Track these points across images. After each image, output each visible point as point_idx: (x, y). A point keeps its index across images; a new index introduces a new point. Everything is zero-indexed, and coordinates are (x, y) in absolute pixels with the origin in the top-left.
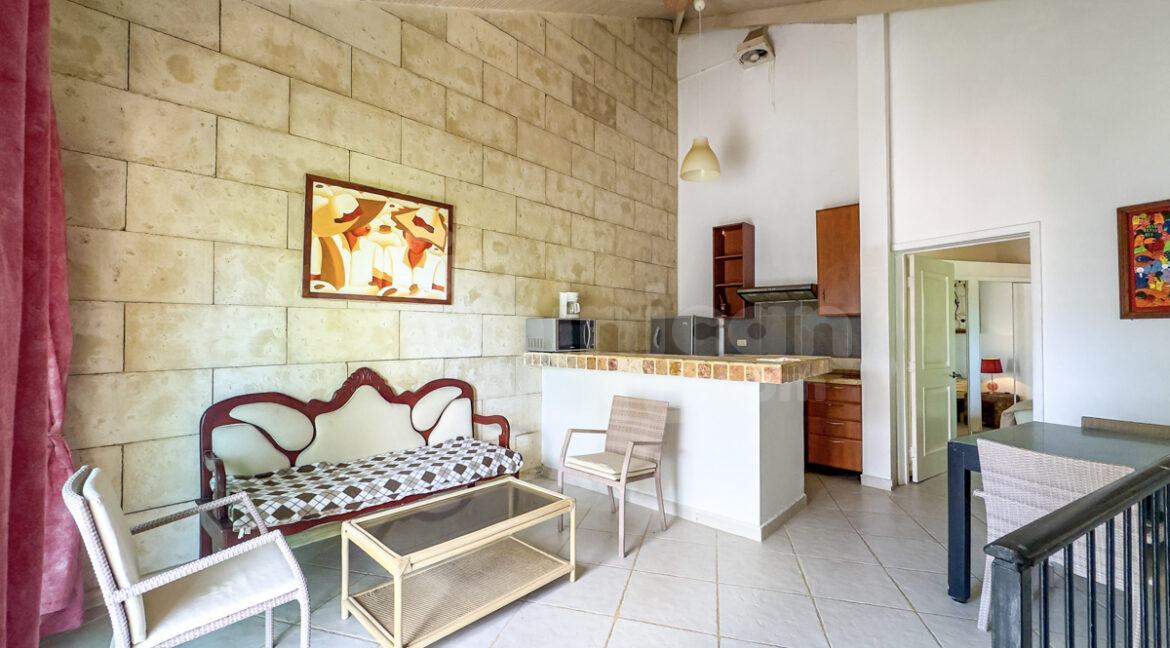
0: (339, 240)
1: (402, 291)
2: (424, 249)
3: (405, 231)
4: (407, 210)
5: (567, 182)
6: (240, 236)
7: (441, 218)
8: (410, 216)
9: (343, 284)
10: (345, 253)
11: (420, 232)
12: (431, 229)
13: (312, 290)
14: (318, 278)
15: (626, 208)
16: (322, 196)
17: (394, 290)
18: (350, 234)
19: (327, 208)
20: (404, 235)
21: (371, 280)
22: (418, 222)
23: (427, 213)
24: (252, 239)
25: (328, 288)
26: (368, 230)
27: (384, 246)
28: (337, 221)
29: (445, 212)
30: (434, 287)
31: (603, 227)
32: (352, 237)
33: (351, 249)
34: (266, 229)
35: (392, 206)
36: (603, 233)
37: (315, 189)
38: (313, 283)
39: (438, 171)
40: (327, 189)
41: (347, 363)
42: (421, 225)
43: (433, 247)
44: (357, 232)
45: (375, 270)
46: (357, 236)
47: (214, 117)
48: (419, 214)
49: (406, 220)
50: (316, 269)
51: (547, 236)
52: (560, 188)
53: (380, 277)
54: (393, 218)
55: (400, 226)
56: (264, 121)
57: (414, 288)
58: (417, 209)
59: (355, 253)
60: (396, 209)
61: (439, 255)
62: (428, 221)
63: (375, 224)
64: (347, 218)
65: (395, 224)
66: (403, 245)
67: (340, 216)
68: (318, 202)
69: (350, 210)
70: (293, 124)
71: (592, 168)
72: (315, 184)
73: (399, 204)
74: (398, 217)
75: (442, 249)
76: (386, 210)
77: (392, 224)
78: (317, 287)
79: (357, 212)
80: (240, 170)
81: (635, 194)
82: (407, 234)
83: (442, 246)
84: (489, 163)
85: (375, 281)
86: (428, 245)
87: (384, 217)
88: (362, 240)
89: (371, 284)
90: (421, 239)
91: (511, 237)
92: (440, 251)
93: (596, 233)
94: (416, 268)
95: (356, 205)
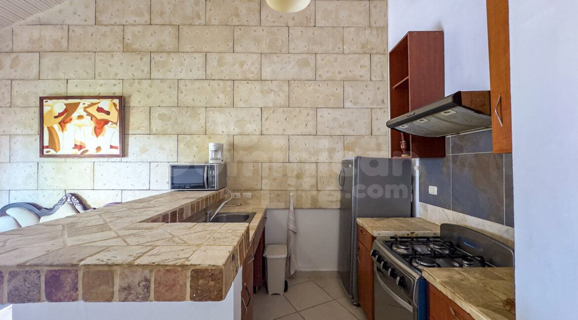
0: (56, 127)
1: (92, 151)
2: (104, 125)
3: (92, 116)
4: (93, 104)
5: (229, 58)
6: (19, 132)
7: (115, 105)
8: (95, 107)
9: (59, 150)
10: (59, 133)
11: (101, 116)
12: (108, 113)
13: (45, 153)
14: (47, 147)
15: (304, 63)
16: (48, 106)
17: (87, 151)
18: (62, 123)
19: (51, 112)
20: (92, 119)
21: (74, 146)
22: (100, 110)
23: (106, 104)
24: (24, 132)
25: (52, 152)
26: (71, 120)
27: (80, 127)
28: (56, 117)
29: (117, 101)
30: (111, 147)
31: (273, 86)
32: (62, 124)
33: (63, 130)
34: (29, 126)
35: (84, 104)
36: (272, 90)
37: (45, 103)
38: (45, 150)
39: (119, 77)
40: (50, 102)
41: (65, 190)
42: (101, 112)
43: (110, 123)
44: (66, 121)
45: (75, 140)
46: (65, 123)
47: (10, 81)
48: (100, 105)
49: (93, 110)
50: (46, 143)
51: (206, 103)
52: (220, 63)
53: (78, 144)
54: (85, 110)
55: (89, 114)
56: (29, 77)
57: (99, 149)
58: (99, 103)
59: (65, 132)
60: (86, 105)
61: (115, 128)
62: (106, 109)
63: (74, 116)
64: (60, 115)
65: (86, 114)
66: (91, 125)
67: (57, 114)
68: (46, 109)
69: (61, 111)
70: (41, 74)
71: (257, 40)
72: (44, 101)
73: (88, 102)
74: (87, 110)
75: (116, 124)
76: (81, 107)
77: (84, 114)
78: (47, 152)
79: (66, 111)
80: (19, 102)
81: (317, 49)
82: (93, 118)
83: (116, 122)
84: (155, 63)
85: (76, 146)
86: (106, 122)
87: (80, 111)
88: (68, 125)
89: (73, 148)
90: (102, 120)
91: (173, 109)
92: (114, 125)
93: (262, 92)
94: (100, 137)
95: (65, 107)
